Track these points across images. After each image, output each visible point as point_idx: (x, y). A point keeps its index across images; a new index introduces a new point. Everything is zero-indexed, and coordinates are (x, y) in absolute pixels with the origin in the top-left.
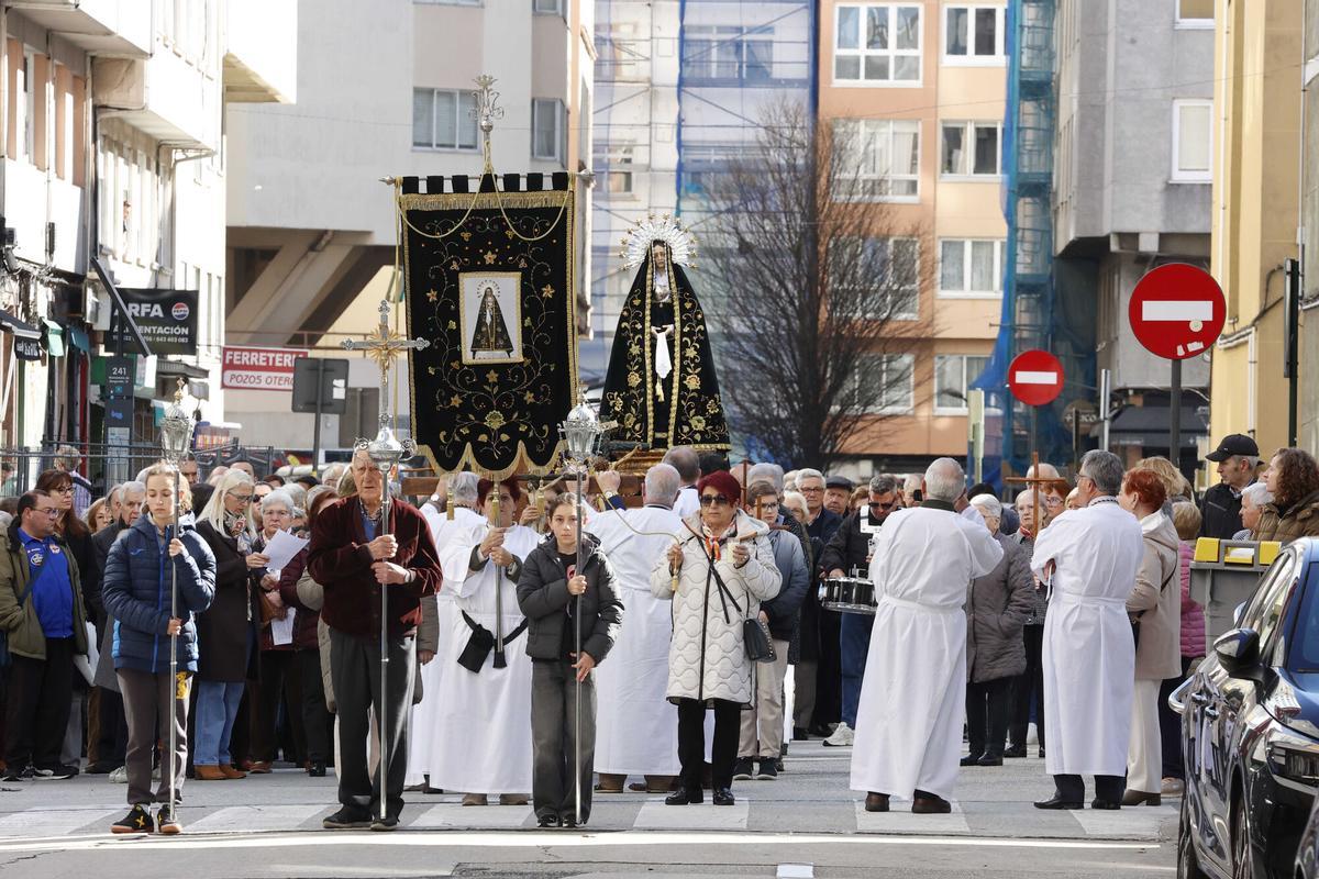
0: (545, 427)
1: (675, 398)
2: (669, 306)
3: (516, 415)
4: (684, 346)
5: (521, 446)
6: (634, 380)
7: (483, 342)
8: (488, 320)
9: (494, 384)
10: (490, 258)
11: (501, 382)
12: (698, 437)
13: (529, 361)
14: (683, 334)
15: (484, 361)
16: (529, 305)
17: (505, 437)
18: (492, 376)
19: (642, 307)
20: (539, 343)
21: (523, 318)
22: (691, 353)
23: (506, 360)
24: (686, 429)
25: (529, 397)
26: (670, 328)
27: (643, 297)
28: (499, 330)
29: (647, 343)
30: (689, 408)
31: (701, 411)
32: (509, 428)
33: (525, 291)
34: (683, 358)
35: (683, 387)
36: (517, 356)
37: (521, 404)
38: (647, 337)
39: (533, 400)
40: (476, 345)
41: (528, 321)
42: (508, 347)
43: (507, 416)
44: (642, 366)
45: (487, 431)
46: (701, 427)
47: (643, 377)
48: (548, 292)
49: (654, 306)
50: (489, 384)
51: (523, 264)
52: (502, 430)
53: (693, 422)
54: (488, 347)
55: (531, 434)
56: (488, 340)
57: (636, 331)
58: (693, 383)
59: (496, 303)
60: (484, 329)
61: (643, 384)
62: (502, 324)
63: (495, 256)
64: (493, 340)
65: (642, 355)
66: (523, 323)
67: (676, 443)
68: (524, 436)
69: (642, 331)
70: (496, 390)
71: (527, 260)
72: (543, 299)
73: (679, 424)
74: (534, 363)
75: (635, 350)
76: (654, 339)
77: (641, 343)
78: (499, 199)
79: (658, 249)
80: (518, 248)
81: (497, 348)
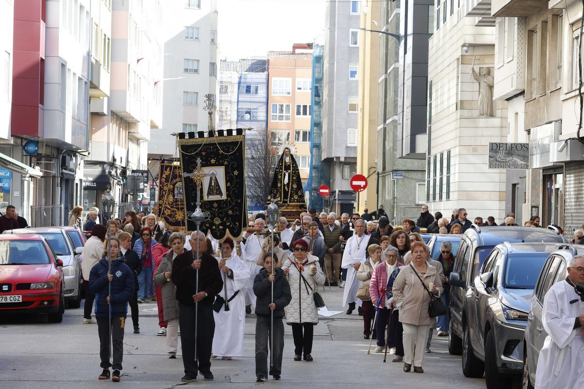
0: (237, 223)
1: (290, 190)
2: (289, 165)
3: (225, 219)
4: (293, 176)
5: (227, 230)
6: (279, 185)
7: (211, 192)
8: (213, 184)
9: (216, 208)
10: (213, 161)
11: (219, 207)
12: (296, 201)
13: (229, 199)
14: (293, 173)
15: (211, 200)
16: (229, 178)
17: (221, 227)
18: (215, 205)
19: (282, 165)
20: (234, 192)
21: (227, 183)
22: (295, 178)
23: (221, 199)
24: (293, 199)
25: (230, 212)
26: (290, 171)
27: (282, 163)
28: (217, 188)
29: (283, 175)
30: (294, 193)
31: (297, 194)
32: (222, 224)
33: (227, 173)
34: (292, 179)
35: (292, 187)
36: (224, 197)
37: (227, 215)
38: (283, 173)
39: (232, 213)
40: (209, 194)
41: (229, 184)
42: (221, 194)
43: (222, 220)
44: (281, 181)
45: (215, 225)
46: (297, 198)
47: (281, 184)
48: (236, 173)
49: (285, 165)
50: (214, 208)
51: (226, 163)
52: (220, 225)
53: (295, 197)
54: (213, 194)
55: (231, 226)
56: (213, 191)
57: (280, 172)
58: (295, 186)
59: (216, 178)
60: (211, 188)
61: (281, 186)
62: (218, 185)
63: (215, 160)
64: (215, 191)
65: (281, 178)
66: (226, 185)
67: (290, 202)
68: (228, 227)
69: (282, 172)
70: (217, 209)
71: (228, 161)
72: (234, 175)
73: (291, 197)
74: (232, 199)
75: (279, 177)
76: (285, 174)
77: (281, 175)
78: (216, 139)
79: (287, 150)
80: (224, 157)
81: (217, 194)
